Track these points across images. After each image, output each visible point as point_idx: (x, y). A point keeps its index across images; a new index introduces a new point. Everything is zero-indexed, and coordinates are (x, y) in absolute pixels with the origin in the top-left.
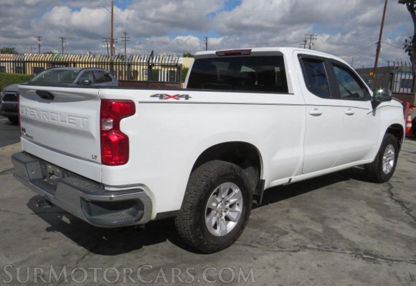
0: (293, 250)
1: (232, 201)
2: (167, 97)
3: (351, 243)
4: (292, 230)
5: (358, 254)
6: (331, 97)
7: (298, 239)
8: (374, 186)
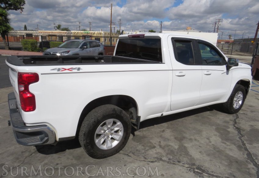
0: (152, 161)
1: (116, 129)
2: (64, 70)
3: (192, 159)
4: (159, 145)
5: (192, 168)
6: (194, 64)
7: (159, 153)
8: (227, 116)
